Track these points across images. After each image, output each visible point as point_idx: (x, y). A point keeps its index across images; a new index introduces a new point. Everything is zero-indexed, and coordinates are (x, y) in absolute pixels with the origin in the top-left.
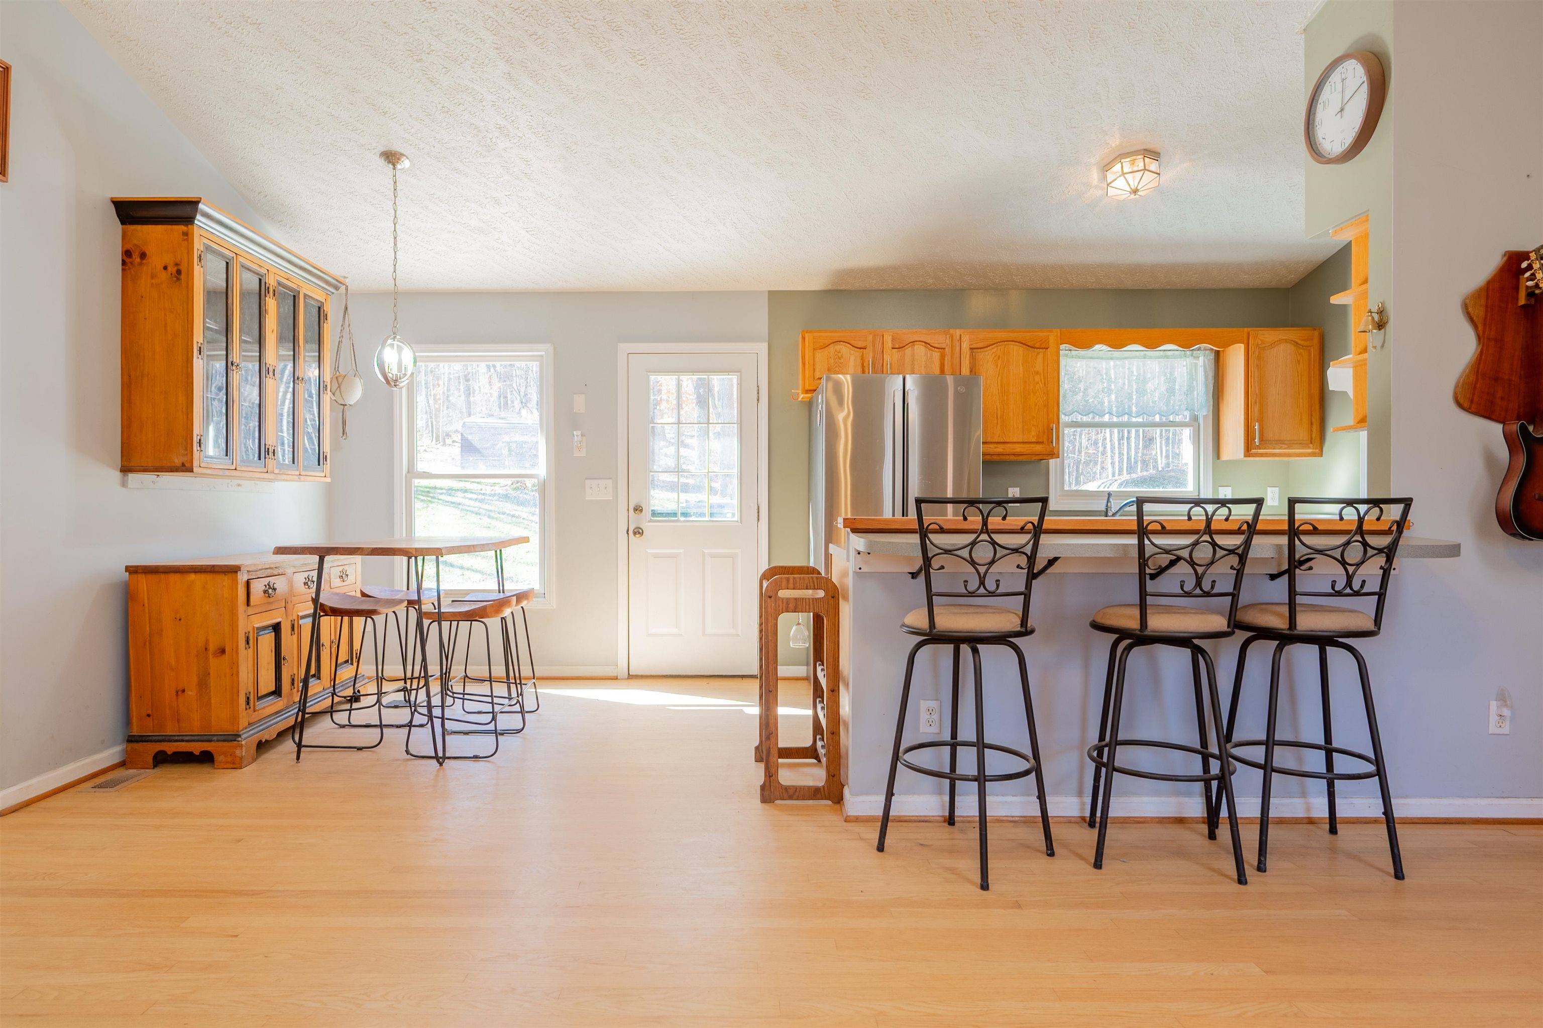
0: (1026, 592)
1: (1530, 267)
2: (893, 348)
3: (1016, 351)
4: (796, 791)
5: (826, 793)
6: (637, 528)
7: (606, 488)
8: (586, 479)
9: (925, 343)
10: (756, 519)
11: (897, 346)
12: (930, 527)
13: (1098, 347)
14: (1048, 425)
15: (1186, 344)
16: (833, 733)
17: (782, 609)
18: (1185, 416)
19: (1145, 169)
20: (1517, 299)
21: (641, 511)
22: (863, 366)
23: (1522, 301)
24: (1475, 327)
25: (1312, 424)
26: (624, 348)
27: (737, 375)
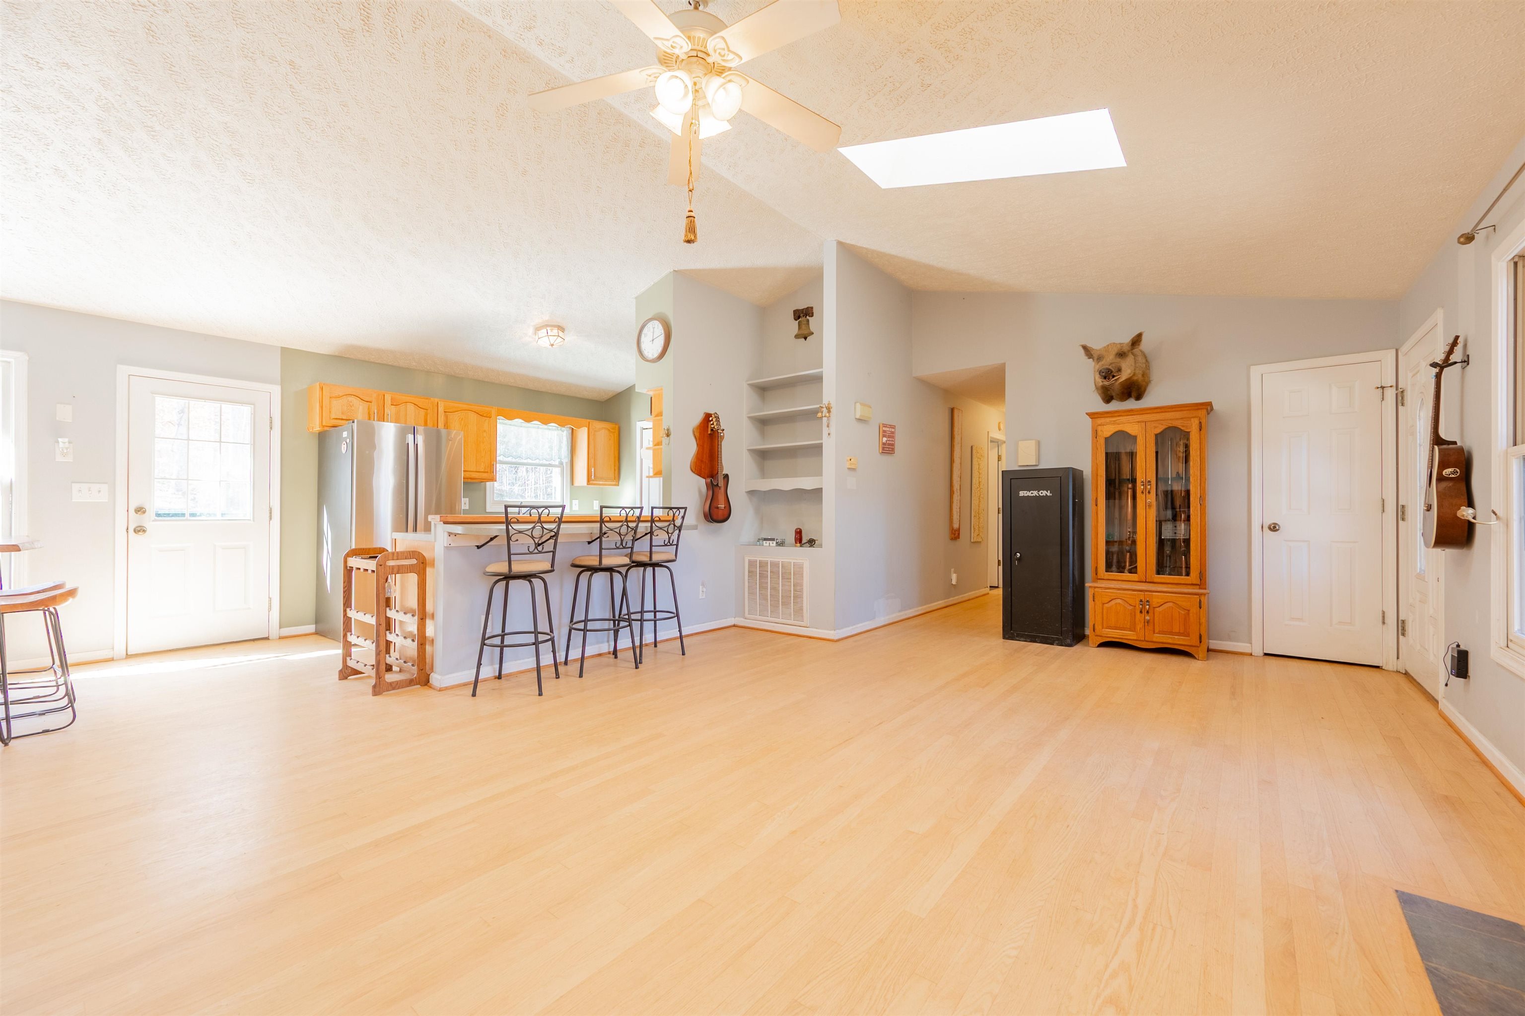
0: (554, 550)
1: (712, 420)
2: (392, 405)
3: (473, 417)
4: (398, 683)
5: (417, 680)
6: (137, 527)
7: (99, 491)
8: (72, 482)
9: (415, 404)
10: (268, 519)
11: (395, 404)
12: (511, 520)
13: (516, 420)
14: (491, 462)
15: (562, 425)
16: (422, 645)
17: (389, 572)
18: (557, 463)
19: (559, 336)
20: (708, 431)
21: (144, 512)
22: (369, 414)
23: (709, 432)
24: (696, 441)
25: (615, 470)
26: (123, 370)
27: (251, 407)
